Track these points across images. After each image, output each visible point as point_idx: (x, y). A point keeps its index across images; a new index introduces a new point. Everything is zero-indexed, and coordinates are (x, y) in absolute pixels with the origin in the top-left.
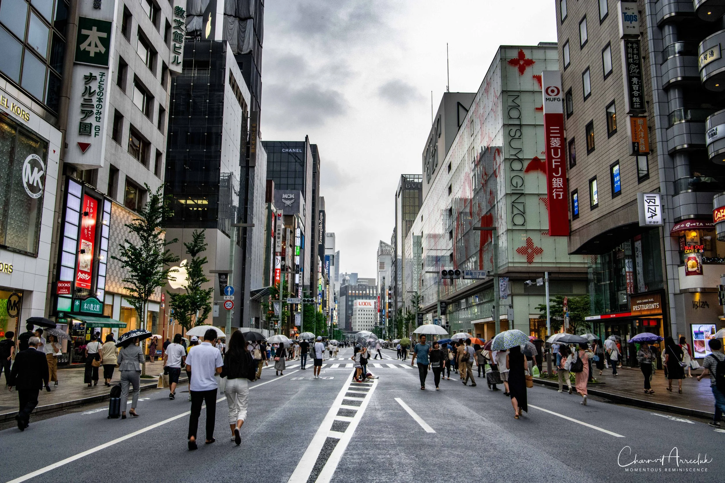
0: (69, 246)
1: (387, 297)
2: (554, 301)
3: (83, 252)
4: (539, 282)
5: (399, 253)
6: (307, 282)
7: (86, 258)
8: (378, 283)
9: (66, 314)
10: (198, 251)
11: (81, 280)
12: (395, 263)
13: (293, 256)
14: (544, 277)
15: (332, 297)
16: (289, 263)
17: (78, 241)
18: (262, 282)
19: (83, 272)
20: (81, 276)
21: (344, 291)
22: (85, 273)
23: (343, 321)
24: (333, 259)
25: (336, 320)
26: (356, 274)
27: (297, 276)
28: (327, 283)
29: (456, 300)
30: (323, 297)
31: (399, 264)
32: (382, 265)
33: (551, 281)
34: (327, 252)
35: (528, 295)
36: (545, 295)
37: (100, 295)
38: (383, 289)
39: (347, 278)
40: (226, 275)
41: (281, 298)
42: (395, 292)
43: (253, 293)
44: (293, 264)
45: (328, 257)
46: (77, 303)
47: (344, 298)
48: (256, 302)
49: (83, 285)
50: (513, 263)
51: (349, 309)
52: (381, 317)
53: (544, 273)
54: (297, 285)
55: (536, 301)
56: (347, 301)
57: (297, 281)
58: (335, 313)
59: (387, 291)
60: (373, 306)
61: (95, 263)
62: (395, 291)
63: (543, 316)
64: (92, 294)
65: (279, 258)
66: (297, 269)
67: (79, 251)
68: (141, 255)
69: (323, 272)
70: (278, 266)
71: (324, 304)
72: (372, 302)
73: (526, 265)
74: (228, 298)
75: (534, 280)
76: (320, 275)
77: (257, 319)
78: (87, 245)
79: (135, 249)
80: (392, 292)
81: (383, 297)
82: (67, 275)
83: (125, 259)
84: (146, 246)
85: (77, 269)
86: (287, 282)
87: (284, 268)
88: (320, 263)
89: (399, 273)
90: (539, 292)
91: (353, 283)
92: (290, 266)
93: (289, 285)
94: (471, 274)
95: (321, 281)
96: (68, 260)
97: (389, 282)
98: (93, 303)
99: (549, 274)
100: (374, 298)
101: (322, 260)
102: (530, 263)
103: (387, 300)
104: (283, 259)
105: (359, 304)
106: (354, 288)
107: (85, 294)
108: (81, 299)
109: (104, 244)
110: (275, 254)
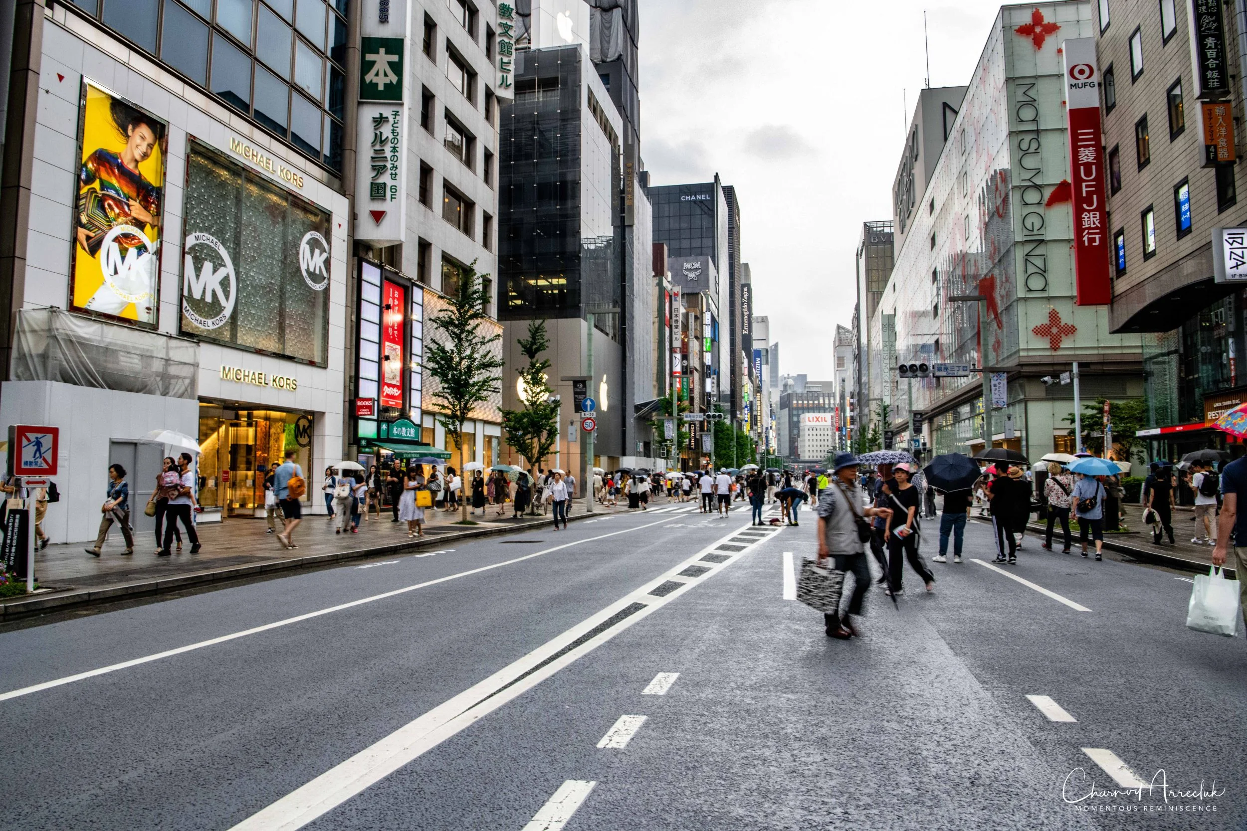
0: (369, 351)
1: (848, 409)
3: (387, 358)
4: (1065, 378)
5: (864, 340)
6: (726, 388)
7: (393, 367)
8: (837, 389)
9: (370, 442)
10: (538, 350)
11: (388, 396)
12: (858, 357)
13: (702, 352)
14: (1071, 371)
15: (766, 410)
16: (694, 362)
17: (380, 344)
18: (655, 391)
19: (390, 385)
20: (387, 390)
21: (785, 402)
22: (393, 386)
23: (786, 445)
24: (770, 355)
25: (773, 444)
26: (805, 376)
27: (708, 381)
28: (758, 389)
29: (951, 407)
30: (751, 410)
31: (864, 358)
32: (840, 362)
33: (1081, 376)
34: (756, 346)
35: (1052, 399)
36: (1072, 399)
37: (415, 415)
38: (842, 397)
39: (790, 382)
40: (584, 382)
41: (675, 413)
42: (859, 401)
43: (638, 408)
44: (702, 364)
45: (758, 353)
46: (384, 426)
47: (786, 411)
48: (644, 420)
49: (392, 403)
50: (1028, 349)
51: (794, 426)
52: (840, 438)
53: (1071, 364)
54: (709, 394)
55: (1062, 409)
56: (791, 416)
57: (708, 389)
58: (772, 434)
59: (848, 400)
60: (829, 423)
61: (406, 373)
62: (861, 398)
63: (1072, 432)
64: (404, 415)
65: (678, 356)
66: (706, 372)
67: (383, 358)
68: (452, 359)
69: (750, 375)
70: (678, 368)
71: (754, 421)
72: (828, 416)
73: (1048, 353)
74: (587, 415)
75: (1056, 375)
76: (746, 379)
77: (647, 445)
78: (393, 349)
79: (443, 350)
80: (854, 401)
81: (843, 410)
82: (368, 390)
83: (432, 365)
84: (459, 346)
85: (381, 381)
86: (692, 391)
87: (686, 371)
88: (746, 361)
89: (864, 372)
90: (1066, 394)
91: (799, 390)
92: (698, 367)
93: (696, 395)
94: (947, 369)
95: (748, 389)
96: (368, 370)
97: (850, 386)
98: (406, 425)
99: (1081, 365)
100: (831, 410)
101: (749, 356)
102: (1055, 350)
103: (848, 414)
104: (685, 357)
105: (808, 420)
106: (801, 397)
107: (395, 414)
108: (390, 422)
109: (417, 347)
110: (672, 350)
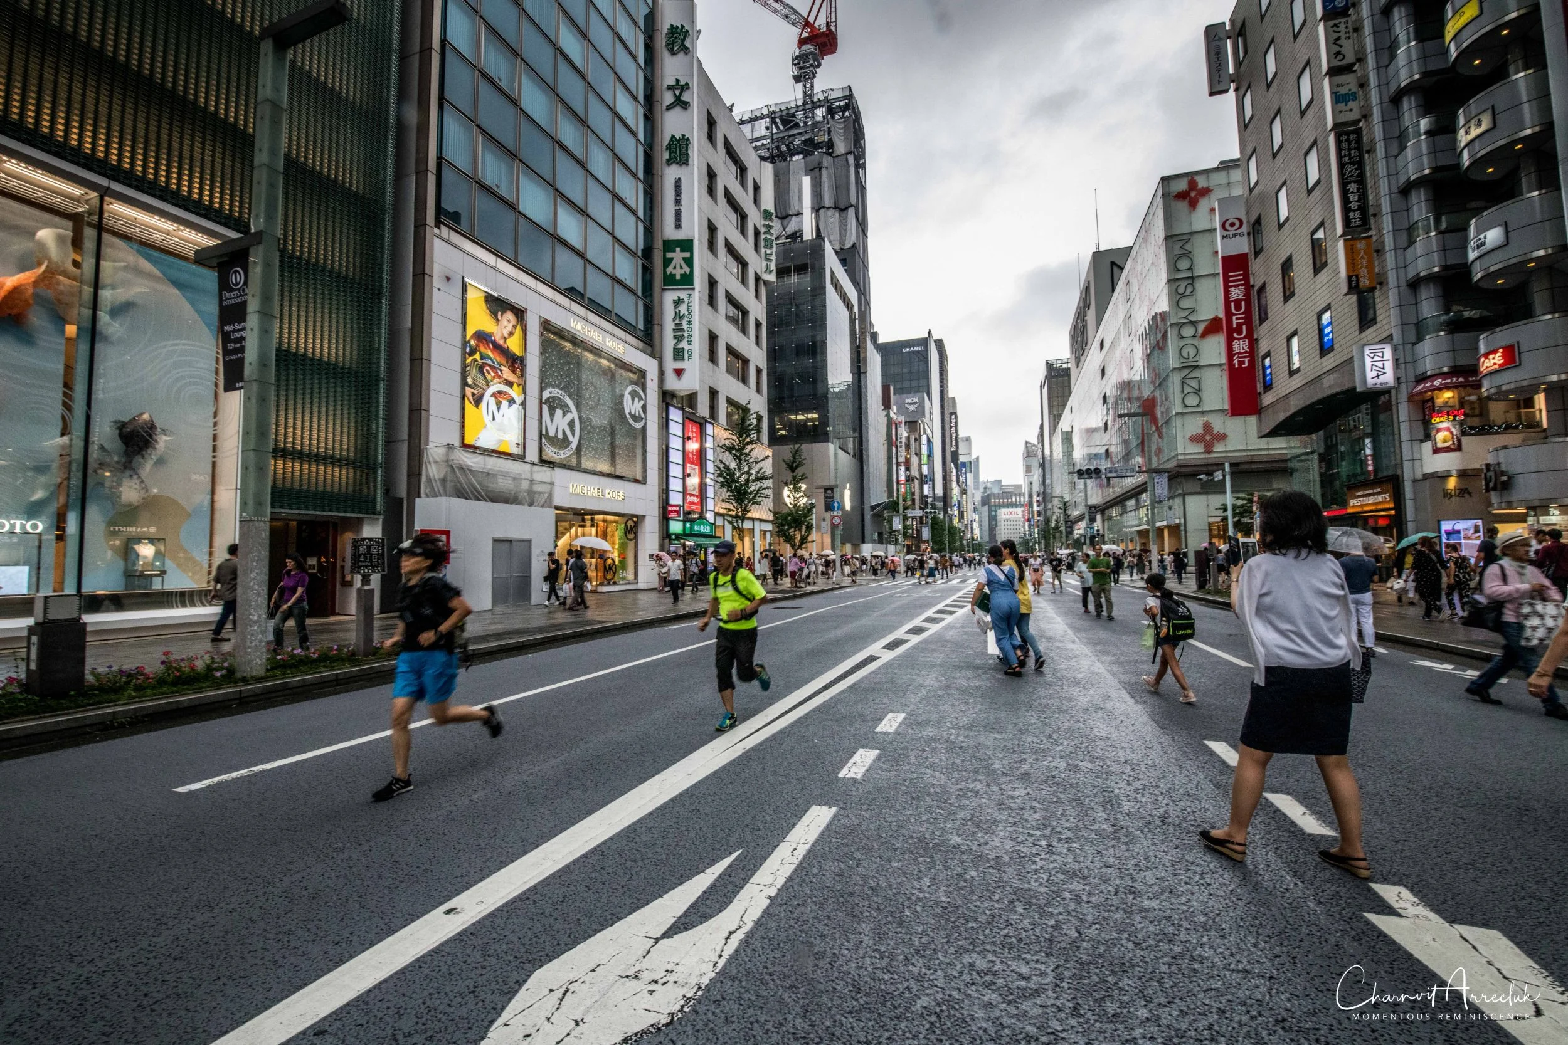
0: (675, 471)
1: (1035, 505)
2: (1243, 499)
3: (689, 475)
4: (1218, 476)
5: (1047, 452)
6: (939, 491)
7: (694, 481)
8: (1025, 490)
9: (678, 537)
10: (797, 467)
11: (690, 503)
12: (1042, 465)
13: (920, 465)
14: (1223, 470)
15: (971, 507)
16: (915, 473)
17: (684, 466)
18: (886, 495)
19: (691, 495)
20: (689, 499)
21: (985, 501)
22: (694, 495)
23: (987, 533)
24: (972, 466)
25: (977, 532)
26: (1000, 481)
27: (926, 487)
28: (964, 492)
29: (1119, 501)
30: (959, 508)
31: (1047, 465)
32: (1028, 469)
33: (1232, 473)
34: (962, 459)
35: (1207, 493)
36: (1225, 492)
37: (710, 516)
38: (1031, 496)
39: (989, 485)
40: (832, 489)
41: (901, 511)
42: (1044, 499)
43: (873, 508)
44: (921, 474)
45: (964, 464)
46: (688, 525)
47: (986, 508)
48: (878, 517)
49: (693, 508)
50: (1185, 454)
51: (993, 519)
52: (1030, 527)
53: (1223, 464)
54: (927, 496)
55: (1216, 500)
56: (990, 511)
57: (926, 492)
58: (976, 525)
59: (1035, 498)
60: (1020, 515)
61: (703, 487)
62: (1045, 497)
63: (1225, 519)
64: (702, 516)
65: (903, 468)
66: (923, 480)
67: (686, 476)
68: (734, 474)
69: (958, 481)
70: (902, 478)
71: (961, 515)
72: (1019, 510)
73: (1202, 456)
74: (835, 513)
75: (1210, 474)
76: (954, 484)
77: (880, 535)
78: (691, 468)
79: (728, 469)
80: (1040, 498)
81: (1030, 504)
82: (676, 499)
83: (721, 479)
84: (739, 465)
85: (685, 492)
86: (913, 494)
87: (909, 479)
88: (954, 471)
89: (1048, 476)
90: (1219, 488)
91: (996, 491)
92: (917, 476)
93: (917, 497)
94: (1116, 472)
95: (956, 491)
96: (675, 485)
97: (1036, 488)
98: (703, 524)
99: (1232, 465)
100: (1021, 506)
101: (956, 467)
102: (1209, 453)
103: (1035, 508)
104: (908, 469)
105: (1003, 514)
106: (998, 496)
107: (696, 516)
108: (692, 521)
109: (710, 467)
110: (898, 464)
